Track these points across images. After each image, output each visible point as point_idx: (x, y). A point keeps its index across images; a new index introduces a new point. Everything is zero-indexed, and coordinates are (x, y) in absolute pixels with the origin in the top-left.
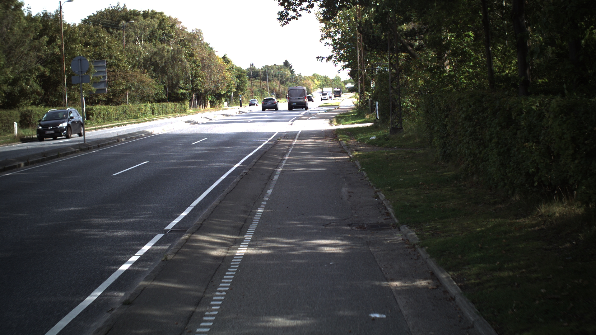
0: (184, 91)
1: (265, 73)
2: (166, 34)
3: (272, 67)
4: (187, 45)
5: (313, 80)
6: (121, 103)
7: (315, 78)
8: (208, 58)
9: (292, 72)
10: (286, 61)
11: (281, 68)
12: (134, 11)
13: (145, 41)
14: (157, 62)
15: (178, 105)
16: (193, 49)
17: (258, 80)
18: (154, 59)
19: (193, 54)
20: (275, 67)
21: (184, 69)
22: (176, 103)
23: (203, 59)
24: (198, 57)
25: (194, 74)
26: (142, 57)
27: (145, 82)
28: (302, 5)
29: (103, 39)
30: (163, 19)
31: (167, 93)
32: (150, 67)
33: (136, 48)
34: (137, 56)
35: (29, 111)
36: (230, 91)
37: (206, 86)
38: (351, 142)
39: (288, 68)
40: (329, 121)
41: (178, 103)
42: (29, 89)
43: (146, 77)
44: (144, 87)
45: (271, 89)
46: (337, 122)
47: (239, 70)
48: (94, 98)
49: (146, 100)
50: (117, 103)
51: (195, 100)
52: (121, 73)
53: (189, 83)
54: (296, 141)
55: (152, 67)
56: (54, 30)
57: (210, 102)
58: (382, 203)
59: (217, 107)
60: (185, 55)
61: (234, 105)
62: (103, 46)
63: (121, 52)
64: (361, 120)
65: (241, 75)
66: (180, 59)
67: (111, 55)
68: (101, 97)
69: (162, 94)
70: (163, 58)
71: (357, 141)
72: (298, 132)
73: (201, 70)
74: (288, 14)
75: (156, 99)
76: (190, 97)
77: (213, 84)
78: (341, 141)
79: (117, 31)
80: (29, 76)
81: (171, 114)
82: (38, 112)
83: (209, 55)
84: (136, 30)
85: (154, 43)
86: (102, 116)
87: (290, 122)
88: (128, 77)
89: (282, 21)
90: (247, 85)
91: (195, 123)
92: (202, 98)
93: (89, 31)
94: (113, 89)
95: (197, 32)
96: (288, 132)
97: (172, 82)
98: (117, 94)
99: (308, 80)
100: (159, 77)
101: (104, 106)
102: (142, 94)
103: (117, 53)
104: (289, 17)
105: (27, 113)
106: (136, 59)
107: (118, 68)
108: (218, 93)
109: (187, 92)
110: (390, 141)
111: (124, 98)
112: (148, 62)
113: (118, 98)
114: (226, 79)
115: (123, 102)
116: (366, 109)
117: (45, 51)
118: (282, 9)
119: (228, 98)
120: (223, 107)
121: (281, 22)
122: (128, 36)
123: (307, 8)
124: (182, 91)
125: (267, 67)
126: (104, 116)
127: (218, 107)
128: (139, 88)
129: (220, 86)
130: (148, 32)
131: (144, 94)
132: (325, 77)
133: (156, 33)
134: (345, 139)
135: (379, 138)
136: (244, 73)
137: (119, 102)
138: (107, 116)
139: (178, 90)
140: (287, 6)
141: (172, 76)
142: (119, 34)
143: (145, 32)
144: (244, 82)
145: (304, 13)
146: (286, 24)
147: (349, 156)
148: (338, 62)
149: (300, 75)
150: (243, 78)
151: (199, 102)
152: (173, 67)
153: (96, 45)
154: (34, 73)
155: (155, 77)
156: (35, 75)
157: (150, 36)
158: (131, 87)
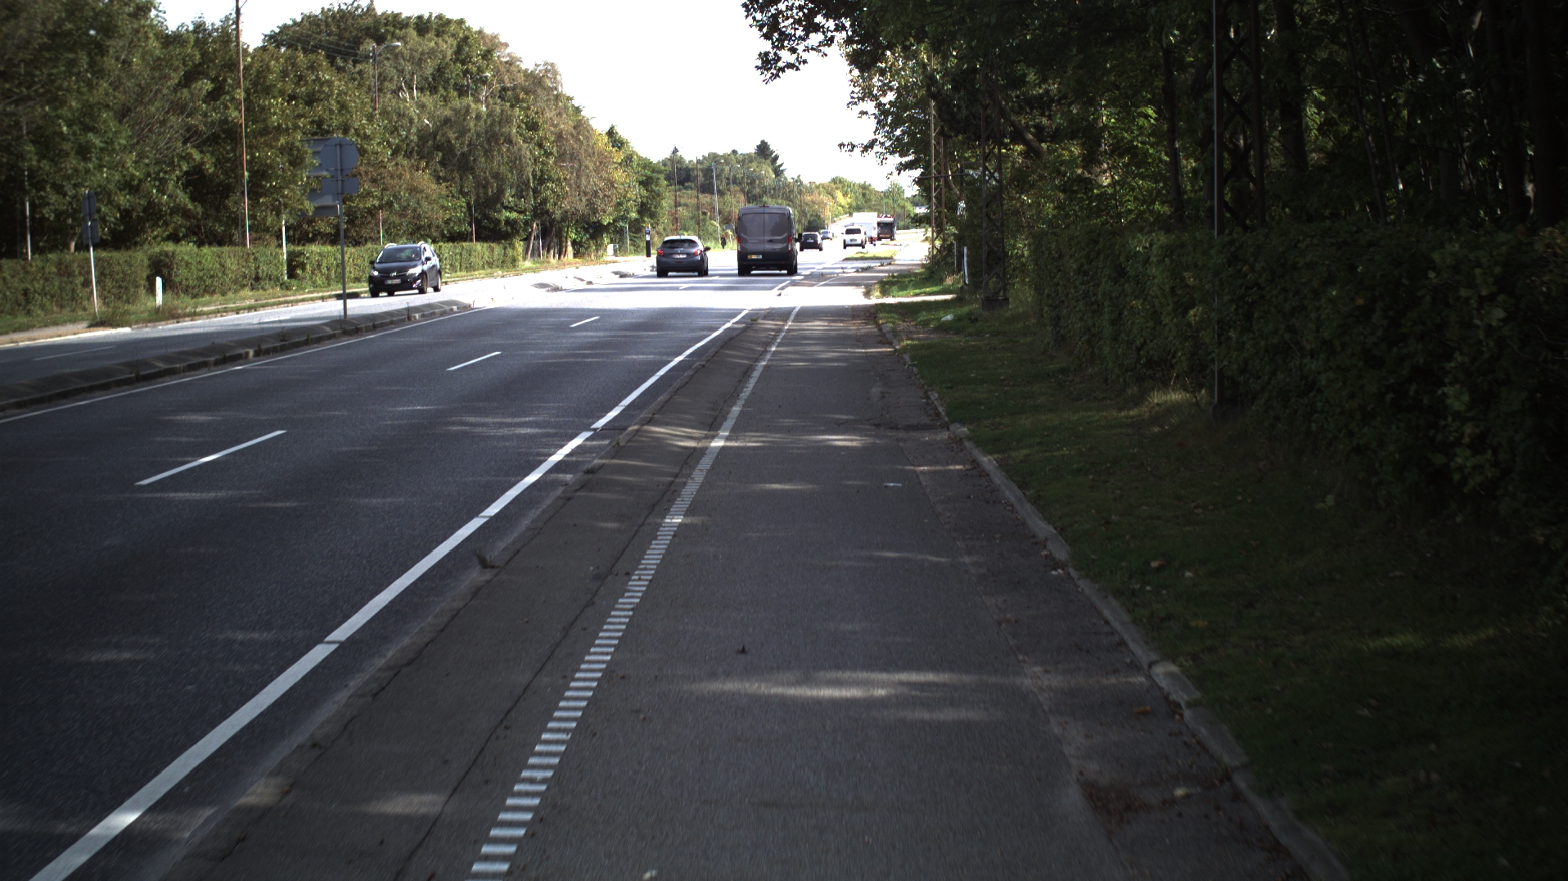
0: (514, 215)
1: (708, 172)
2: (471, 74)
3: (726, 157)
4: (523, 101)
5: (831, 194)
6: (366, 241)
7: (837, 188)
8: (572, 135)
9: (778, 172)
10: (763, 142)
11: (751, 162)
12: (396, 16)
13: (421, 89)
14: (449, 141)
15: (498, 249)
16: (537, 113)
17: (690, 192)
18: (443, 135)
19: (537, 123)
20: (733, 157)
21: (515, 162)
22: (493, 245)
23: (559, 136)
24: (547, 132)
25: (539, 173)
26: (414, 130)
27: (422, 191)
28: (808, 41)
29: (329, 86)
30: (466, 38)
31: (471, 220)
32: (433, 154)
33: (402, 106)
34: (402, 126)
35: (166, 255)
36: (624, 218)
37: (566, 205)
38: (902, 325)
39: (769, 161)
40: (864, 290)
41: (499, 243)
42: (167, 204)
43: (424, 180)
44: (418, 204)
45: (724, 215)
46: (881, 292)
47: (646, 164)
48: (305, 226)
49: (422, 236)
50: (355, 241)
51: (538, 237)
52: (371, 169)
53: (528, 195)
54: (790, 323)
55: (437, 155)
56: (222, 66)
57: (574, 243)
58: (933, 403)
59: (590, 255)
60: (519, 127)
61: (631, 253)
62: (328, 102)
63: (370, 118)
64: (935, 289)
65: (651, 178)
66: (506, 138)
67: (346, 125)
68: (323, 227)
69: (460, 220)
70: (466, 133)
71: (916, 325)
72: (794, 308)
73: (555, 163)
74: (779, 59)
75: (446, 232)
76: (525, 230)
77: (584, 199)
78: (883, 324)
79: (354, 66)
80: (166, 172)
81: (481, 271)
82: (186, 258)
83: (575, 128)
84: (400, 64)
85: (442, 96)
86: (325, 270)
87: (775, 291)
88: (384, 178)
89: (766, 72)
90: (664, 203)
91: (557, 289)
92: (553, 233)
93: (294, 65)
94: (350, 206)
95: (547, 71)
96: (773, 309)
97: (486, 193)
98: (357, 218)
99: (819, 194)
100: (453, 178)
101: (329, 248)
102: (415, 221)
103: (361, 121)
104: (781, 64)
105: (162, 258)
106: (401, 136)
107: (362, 155)
108: (594, 223)
109: (522, 217)
110: (978, 324)
111: (372, 229)
112: (427, 142)
113: (360, 228)
114: (616, 188)
115: (371, 238)
116: (946, 264)
117: (205, 115)
118: (766, 46)
119: (618, 236)
120: (606, 258)
121: (764, 75)
122: (383, 78)
123: (819, 46)
124: (508, 214)
125: (714, 157)
126: (328, 270)
127: (593, 257)
128: (409, 205)
129: (600, 204)
130: (429, 68)
131: (418, 220)
132: (864, 187)
133: (447, 71)
134: (892, 320)
135: (958, 319)
136: (660, 172)
137: (362, 237)
138: (335, 272)
139: (499, 212)
140: (777, 40)
141: (485, 178)
142: (360, 72)
143: (421, 68)
144: (659, 195)
145: (811, 56)
146: (775, 78)
147: (894, 347)
148: (888, 156)
149: (798, 181)
150: (656, 185)
151: (547, 243)
152: (488, 153)
153: (311, 100)
154: (179, 166)
155: (445, 180)
156: (181, 171)
157: (434, 79)
158: (392, 202)
